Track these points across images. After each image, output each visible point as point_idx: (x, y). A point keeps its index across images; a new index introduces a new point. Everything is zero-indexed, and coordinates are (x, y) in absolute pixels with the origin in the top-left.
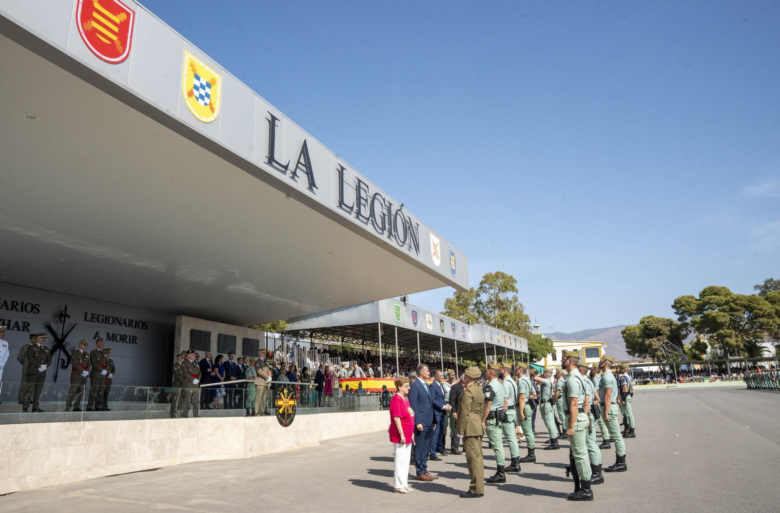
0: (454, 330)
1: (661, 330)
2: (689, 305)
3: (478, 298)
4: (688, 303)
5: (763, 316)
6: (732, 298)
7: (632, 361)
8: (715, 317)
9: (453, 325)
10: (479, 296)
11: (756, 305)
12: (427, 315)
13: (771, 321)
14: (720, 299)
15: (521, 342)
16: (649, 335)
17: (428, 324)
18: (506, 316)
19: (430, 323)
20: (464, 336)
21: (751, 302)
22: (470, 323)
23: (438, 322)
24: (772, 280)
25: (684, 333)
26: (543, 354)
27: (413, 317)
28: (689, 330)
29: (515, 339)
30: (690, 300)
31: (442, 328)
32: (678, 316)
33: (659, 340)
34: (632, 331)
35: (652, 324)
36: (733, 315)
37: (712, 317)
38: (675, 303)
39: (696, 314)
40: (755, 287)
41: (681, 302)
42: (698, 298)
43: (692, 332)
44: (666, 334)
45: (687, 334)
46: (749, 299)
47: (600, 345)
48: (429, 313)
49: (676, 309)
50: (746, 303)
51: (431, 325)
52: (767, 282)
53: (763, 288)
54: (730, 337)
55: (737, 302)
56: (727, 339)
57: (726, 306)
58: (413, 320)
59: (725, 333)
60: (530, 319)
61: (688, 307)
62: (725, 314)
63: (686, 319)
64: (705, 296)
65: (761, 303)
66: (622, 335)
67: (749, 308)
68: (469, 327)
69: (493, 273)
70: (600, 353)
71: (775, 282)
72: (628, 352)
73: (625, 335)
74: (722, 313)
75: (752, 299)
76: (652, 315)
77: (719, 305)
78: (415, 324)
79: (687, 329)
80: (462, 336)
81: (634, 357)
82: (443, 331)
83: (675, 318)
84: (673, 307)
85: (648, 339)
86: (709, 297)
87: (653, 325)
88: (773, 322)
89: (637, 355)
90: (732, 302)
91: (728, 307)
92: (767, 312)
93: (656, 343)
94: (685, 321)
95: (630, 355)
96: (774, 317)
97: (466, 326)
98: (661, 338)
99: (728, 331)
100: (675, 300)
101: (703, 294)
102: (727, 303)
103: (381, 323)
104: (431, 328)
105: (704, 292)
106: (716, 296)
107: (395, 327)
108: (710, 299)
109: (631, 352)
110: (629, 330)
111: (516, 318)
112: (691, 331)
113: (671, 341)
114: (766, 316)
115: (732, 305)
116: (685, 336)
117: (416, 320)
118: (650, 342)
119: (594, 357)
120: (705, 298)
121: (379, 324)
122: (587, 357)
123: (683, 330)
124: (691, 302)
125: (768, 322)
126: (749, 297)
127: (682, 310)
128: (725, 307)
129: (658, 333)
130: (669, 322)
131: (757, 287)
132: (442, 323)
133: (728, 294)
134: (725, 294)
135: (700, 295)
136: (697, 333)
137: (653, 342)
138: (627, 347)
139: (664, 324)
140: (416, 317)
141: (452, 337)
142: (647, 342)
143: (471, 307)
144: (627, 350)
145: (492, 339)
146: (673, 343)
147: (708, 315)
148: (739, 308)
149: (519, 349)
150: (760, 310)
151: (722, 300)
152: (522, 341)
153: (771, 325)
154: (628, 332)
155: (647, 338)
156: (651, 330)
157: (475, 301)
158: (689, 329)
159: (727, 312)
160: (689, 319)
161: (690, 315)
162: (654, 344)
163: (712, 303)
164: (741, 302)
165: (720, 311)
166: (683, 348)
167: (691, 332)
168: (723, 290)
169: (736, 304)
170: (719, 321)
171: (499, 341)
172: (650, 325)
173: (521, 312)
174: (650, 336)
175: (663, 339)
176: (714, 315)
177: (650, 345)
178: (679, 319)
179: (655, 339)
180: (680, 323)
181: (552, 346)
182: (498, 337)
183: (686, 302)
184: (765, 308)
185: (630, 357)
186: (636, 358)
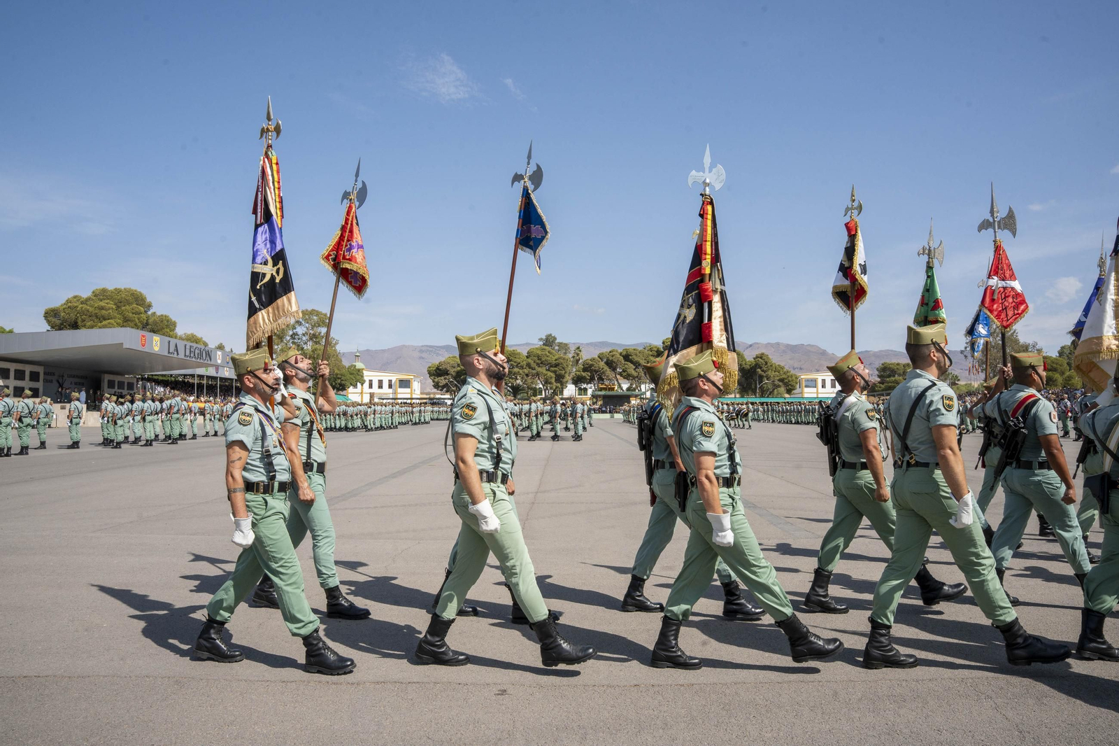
1: (449, 371)
3: (294, 331)
7: (438, 394)
10: (295, 329)
13: (521, 371)
16: (438, 374)
24: (551, 335)
33: (445, 379)
44: (452, 374)
47: (412, 377)
52: (548, 336)
53: (544, 340)
69: (309, 309)
70: (411, 385)
71: (552, 337)
72: (432, 386)
85: (438, 378)
89: (439, 389)
93: (442, 381)
110: (431, 368)
122: (400, 387)
125: (519, 372)
129: (447, 373)
131: (541, 339)
137: (440, 380)
138: (432, 381)
139: (452, 366)
142: (436, 380)
143: (288, 338)
144: (432, 383)
146: (457, 381)
150: (515, 362)
156: (440, 370)
157: (291, 333)
174: (442, 375)
179: (443, 378)
181: (362, 377)
184: (519, 361)
185: (435, 390)
186: (439, 391)
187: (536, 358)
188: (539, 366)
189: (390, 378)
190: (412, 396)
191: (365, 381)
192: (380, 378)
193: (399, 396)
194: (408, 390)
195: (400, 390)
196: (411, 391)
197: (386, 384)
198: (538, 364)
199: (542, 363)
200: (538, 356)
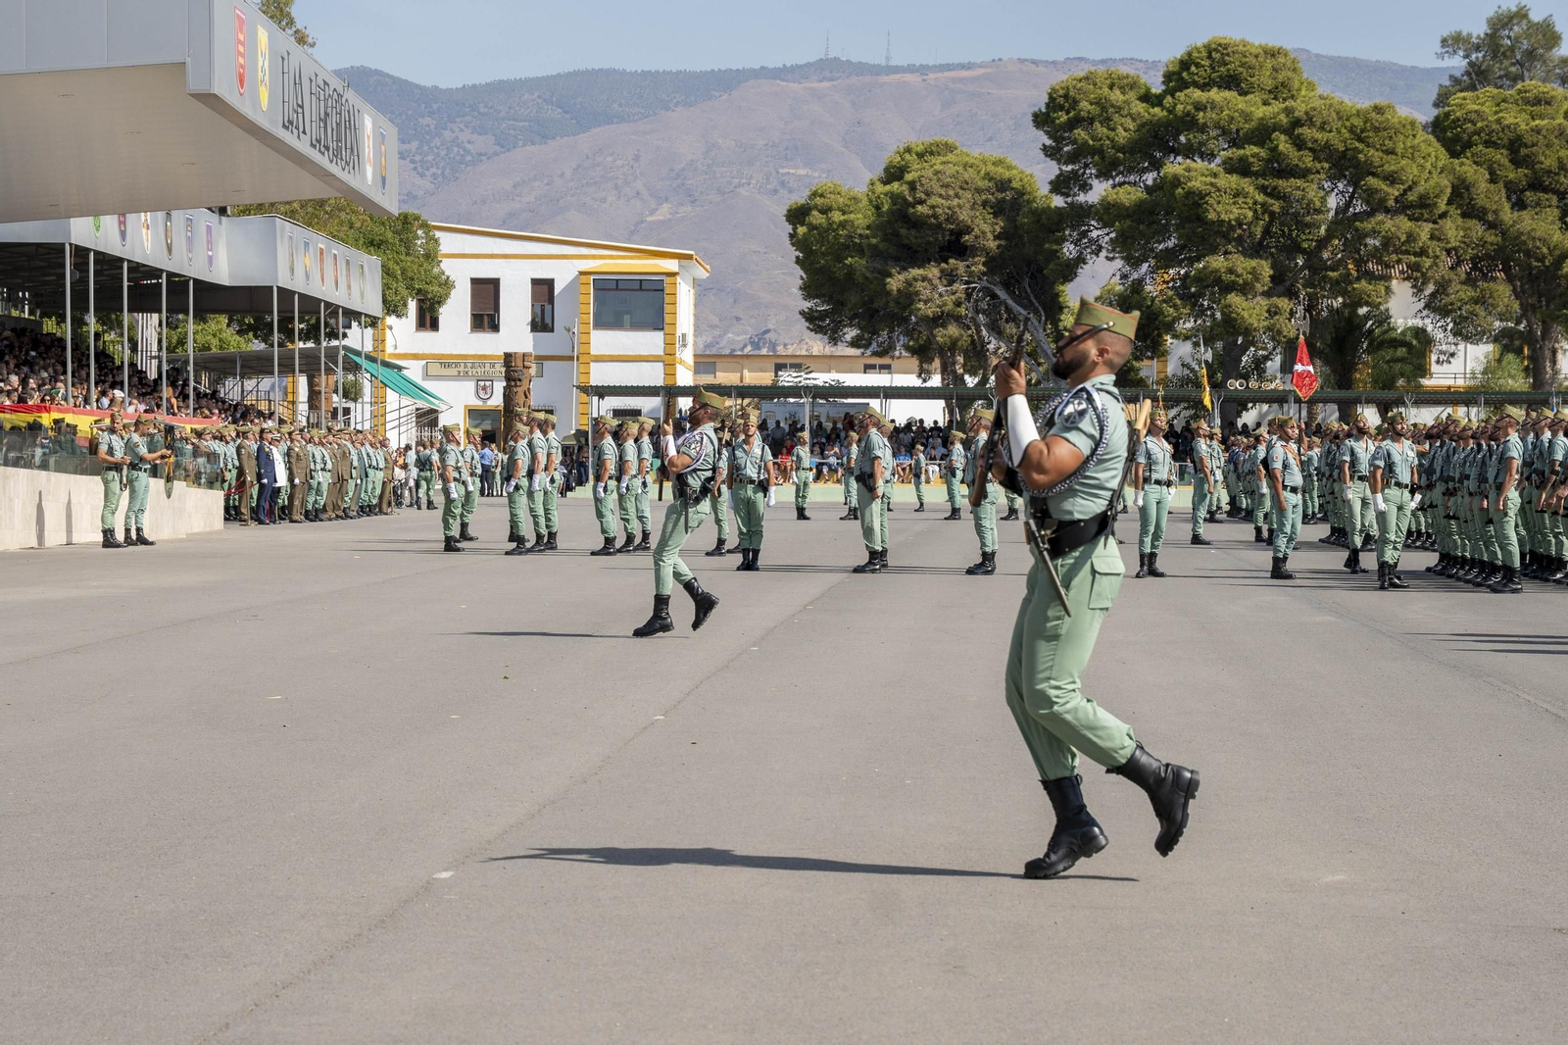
1: (968, 230)
2: (1107, 121)
4: (1106, 112)
5: (1403, 207)
6: (1288, 111)
7: (828, 362)
8: (1202, 195)
11: (1375, 155)
13: (1424, 231)
14: (1242, 113)
15: (362, 275)
16: (908, 247)
17: (144, 231)
19: (148, 228)
20: (211, 262)
21: (1360, 140)
22: (227, 213)
23: (161, 219)
24: (1521, 14)
25: (1069, 250)
28: (1091, 241)
29: (348, 262)
30: (1117, 96)
31: (169, 241)
32: (1051, 169)
33: (950, 278)
34: (837, 217)
35: (928, 194)
36: (1273, 193)
37: (1190, 193)
38: (1053, 104)
39: (1130, 170)
40: (1444, 41)
41: (1075, 102)
42: (1157, 88)
43: (1103, 253)
44: (986, 251)
45: (1080, 260)
46: (1358, 122)
47: (672, 265)
49: (1050, 136)
50: (1337, 140)
52: (1501, 22)
53: (1478, 48)
54: (1245, 289)
55: (1306, 132)
56: (1234, 299)
57: (1256, 149)
58: (120, 224)
59: (1231, 271)
61: (1100, 130)
62: (1247, 184)
63: (1085, 187)
64: (1184, 85)
65: (1399, 151)
66: (789, 228)
67: (1345, 165)
70: (668, 308)
71: (1531, 25)
72: (810, 317)
73: (802, 230)
74: (1234, 178)
75: (1372, 127)
76: (951, 141)
77: (1235, 143)
78: (123, 236)
79: (1084, 234)
81: (834, 340)
82: (169, 250)
83: (1037, 173)
84: (1041, 120)
85: (905, 269)
86: (1197, 94)
87: (934, 200)
88: (1432, 237)
89: (851, 333)
90: (1284, 132)
91: (1263, 153)
92: (1420, 189)
93: (934, 288)
94: (1082, 198)
95: (818, 329)
96: (1443, 215)
97: (216, 222)
98: (958, 265)
99: (1243, 264)
100: (1054, 90)
101: (1180, 76)
102: (1262, 134)
103: (71, 244)
105: (1185, 64)
106: (1227, 94)
107: (90, 252)
108: (1199, 107)
109: (823, 315)
110: (825, 211)
112: (1100, 248)
113: (1007, 286)
114: (1411, 206)
115: (1283, 144)
116: (1069, 271)
117: (124, 223)
118: (909, 283)
119: (638, 325)
120: (1180, 95)
121: (68, 249)
122: (599, 324)
123: (1063, 240)
124: (1118, 110)
125: (1411, 237)
126: (1358, 112)
127: (1074, 142)
128: (1251, 150)
129: (953, 244)
130: (1009, 195)
131: (1453, 42)
133: (1279, 91)
134: (1269, 84)
135: (1168, 77)
136: (1119, 263)
137: (919, 285)
138: (809, 290)
139: (985, 204)
142: (895, 283)
144: (806, 305)
145: (292, 271)
147: (1176, 182)
148: (1308, 160)
149: (356, 303)
150: (1392, 179)
151: (1247, 117)
152: (366, 268)
153: (1423, 252)
154: (816, 218)
155: (897, 260)
156: (917, 223)
158: (1094, 234)
159: (1257, 175)
160: (1099, 191)
161: (1103, 174)
162: (926, 293)
163: (1203, 129)
164: (1319, 136)
165: (1232, 167)
166: (1055, 322)
167: (1097, 253)
168: (1269, 64)
169: (1299, 144)
170: (1212, 216)
172: (921, 202)
174: (913, 256)
175: (971, 274)
176: (1196, 184)
177: (908, 297)
178: (1060, 185)
179: (933, 271)
180: (1058, 201)
181: (431, 256)
182: (307, 259)
183: (1098, 103)
184: (1411, 171)
185: (818, 345)
186: (844, 350)
187: (1501, 156)
188: (1520, 205)
189: (543, 271)
190: (670, 372)
191: (447, 285)
192: (486, 270)
193: (599, 375)
194: (650, 342)
195: (602, 341)
196: (669, 344)
197: (516, 307)
198: (1511, 188)
199: (1536, 185)
200: (1517, 148)
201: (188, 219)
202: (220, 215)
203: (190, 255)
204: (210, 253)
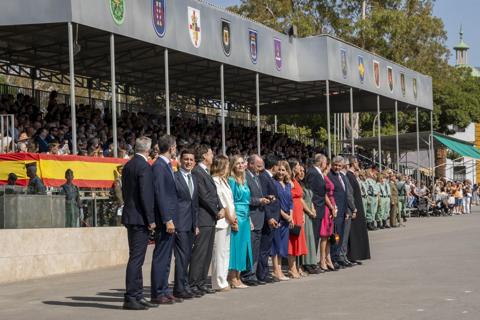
0: (254, 48)
9: (253, 36)
12: (190, 11)
15: (415, 84)
17: (192, 32)
18: (386, 21)
19: (197, 29)
20: (279, 64)
22: (295, 32)
23: (216, 27)
26: (470, 115)
27: (155, 13)
29: (402, 76)
31: (227, 44)
48: (194, 6)
51: (199, 33)
58: (155, 20)
60: (445, 29)
68: (291, 42)
78: (160, 29)
80: (274, 63)
82: (227, 49)
97: (284, 39)
103: (74, 24)
104: (199, 42)
107: (109, 34)
111: (410, 27)
117: (163, 21)
121: (70, 27)
132: (226, 31)
140: (163, 14)
141: (248, 65)
145: (345, 73)
149: (409, 99)
152: (419, 81)
171: (362, 79)
173: (425, 12)
182: (361, 68)
201: (250, 32)
202: (290, 36)
203: (255, 57)
204: (279, 59)
